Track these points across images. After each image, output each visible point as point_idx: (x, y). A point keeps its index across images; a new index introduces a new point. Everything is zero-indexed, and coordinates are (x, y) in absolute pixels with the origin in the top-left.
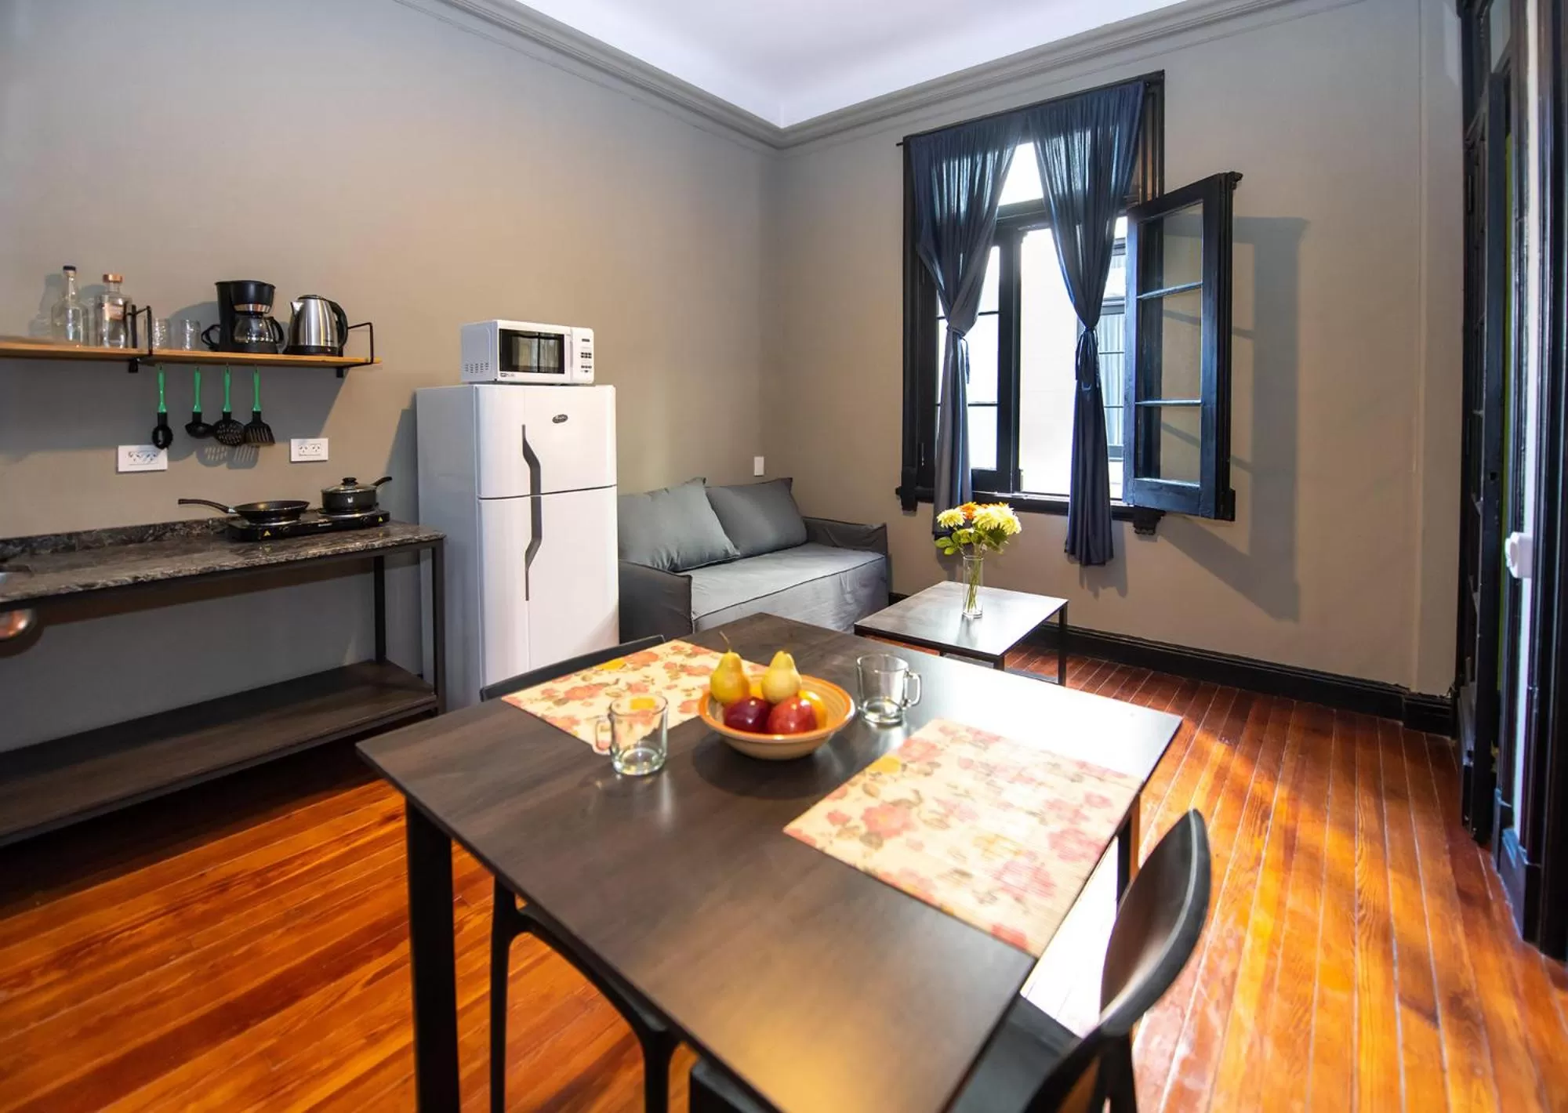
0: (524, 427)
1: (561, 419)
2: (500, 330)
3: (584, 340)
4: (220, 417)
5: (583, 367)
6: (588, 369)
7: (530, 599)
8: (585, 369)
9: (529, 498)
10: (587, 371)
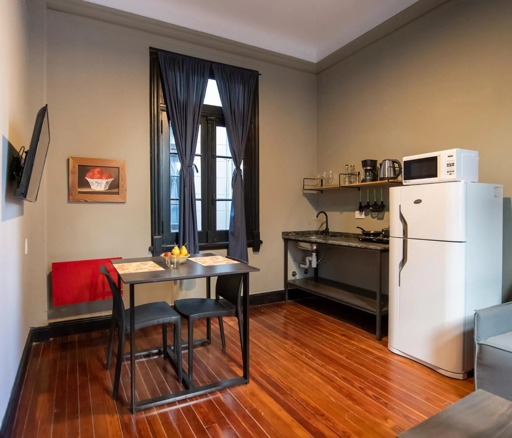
0: (400, 206)
1: (418, 202)
2: (404, 162)
3: (449, 156)
4: (374, 203)
5: (448, 172)
6: (452, 173)
7: (400, 286)
8: (450, 173)
9: (402, 239)
10: (451, 174)
